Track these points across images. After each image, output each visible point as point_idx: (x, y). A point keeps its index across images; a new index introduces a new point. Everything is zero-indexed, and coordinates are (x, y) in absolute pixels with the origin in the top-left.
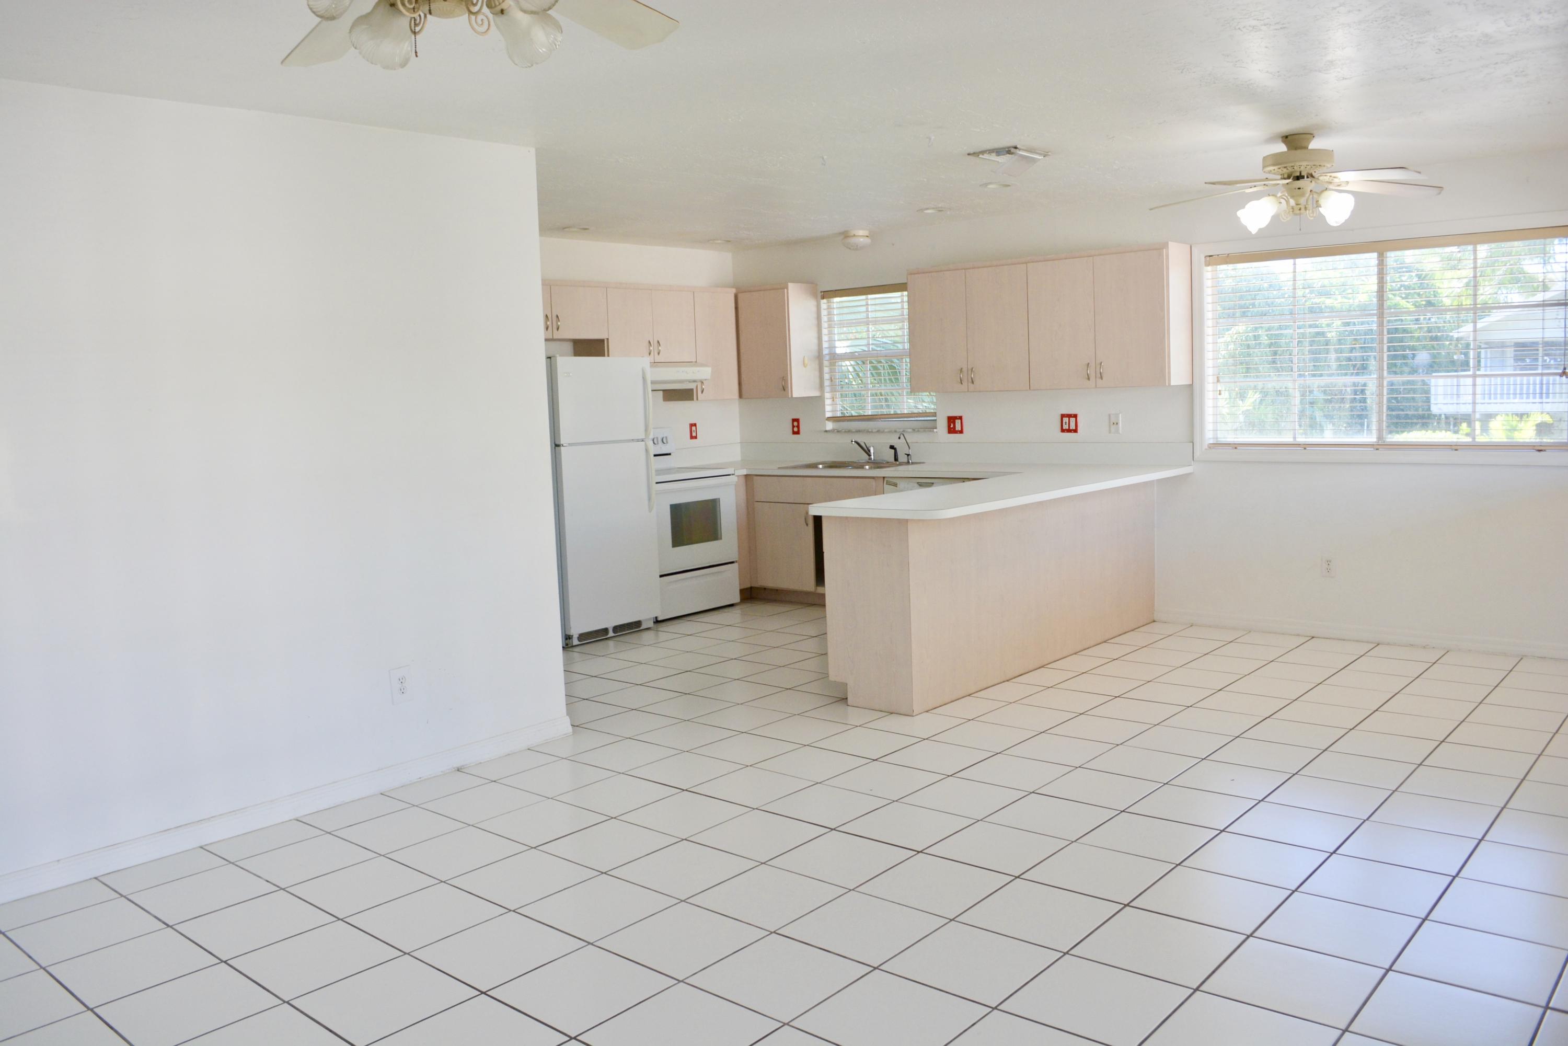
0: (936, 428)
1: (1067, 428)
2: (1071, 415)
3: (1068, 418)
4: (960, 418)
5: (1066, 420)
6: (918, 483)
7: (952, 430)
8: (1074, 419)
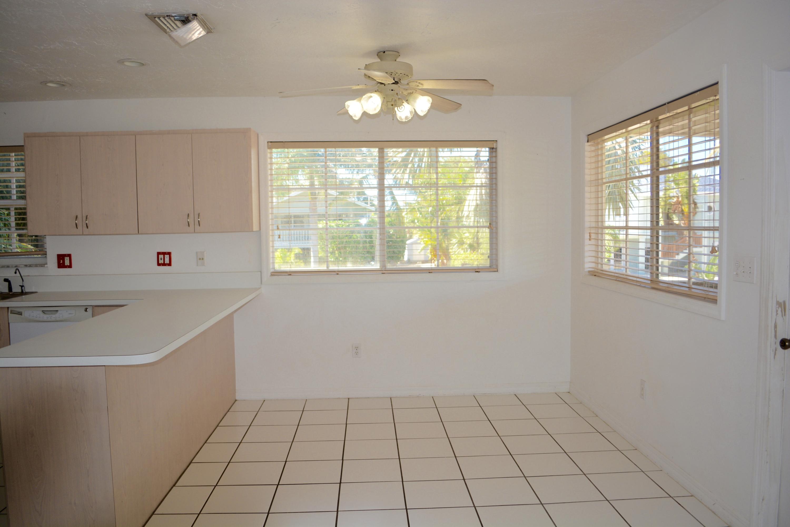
0: (47, 264)
1: (163, 262)
2: (166, 252)
3: (163, 255)
4: (69, 256)
5: (161, 256)
6: (43, 311)
7: (61, 265)
8: (168, 256)
